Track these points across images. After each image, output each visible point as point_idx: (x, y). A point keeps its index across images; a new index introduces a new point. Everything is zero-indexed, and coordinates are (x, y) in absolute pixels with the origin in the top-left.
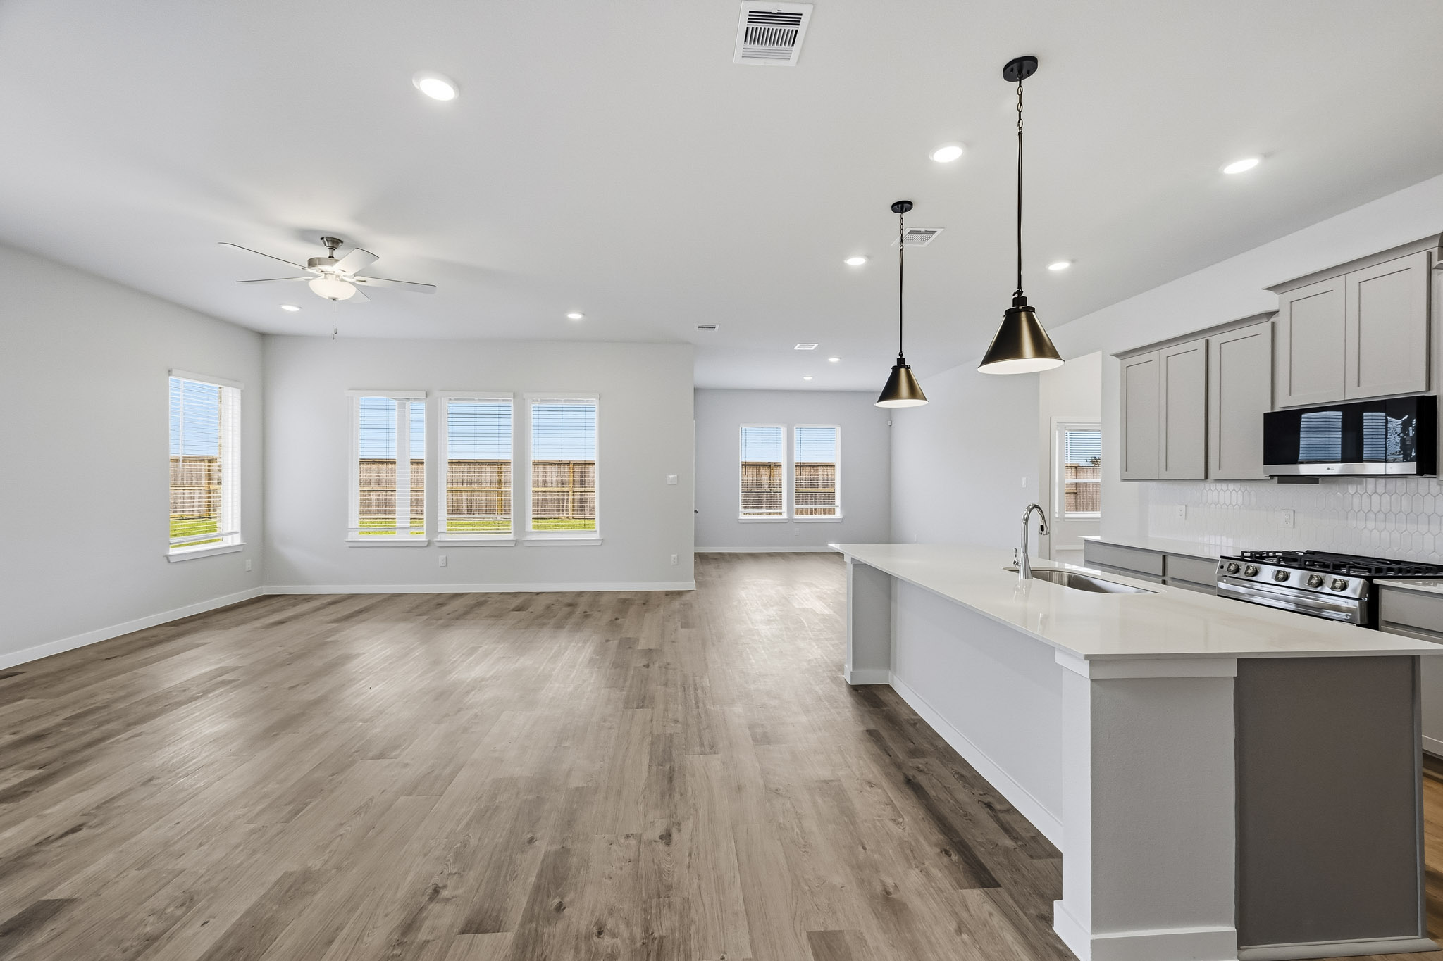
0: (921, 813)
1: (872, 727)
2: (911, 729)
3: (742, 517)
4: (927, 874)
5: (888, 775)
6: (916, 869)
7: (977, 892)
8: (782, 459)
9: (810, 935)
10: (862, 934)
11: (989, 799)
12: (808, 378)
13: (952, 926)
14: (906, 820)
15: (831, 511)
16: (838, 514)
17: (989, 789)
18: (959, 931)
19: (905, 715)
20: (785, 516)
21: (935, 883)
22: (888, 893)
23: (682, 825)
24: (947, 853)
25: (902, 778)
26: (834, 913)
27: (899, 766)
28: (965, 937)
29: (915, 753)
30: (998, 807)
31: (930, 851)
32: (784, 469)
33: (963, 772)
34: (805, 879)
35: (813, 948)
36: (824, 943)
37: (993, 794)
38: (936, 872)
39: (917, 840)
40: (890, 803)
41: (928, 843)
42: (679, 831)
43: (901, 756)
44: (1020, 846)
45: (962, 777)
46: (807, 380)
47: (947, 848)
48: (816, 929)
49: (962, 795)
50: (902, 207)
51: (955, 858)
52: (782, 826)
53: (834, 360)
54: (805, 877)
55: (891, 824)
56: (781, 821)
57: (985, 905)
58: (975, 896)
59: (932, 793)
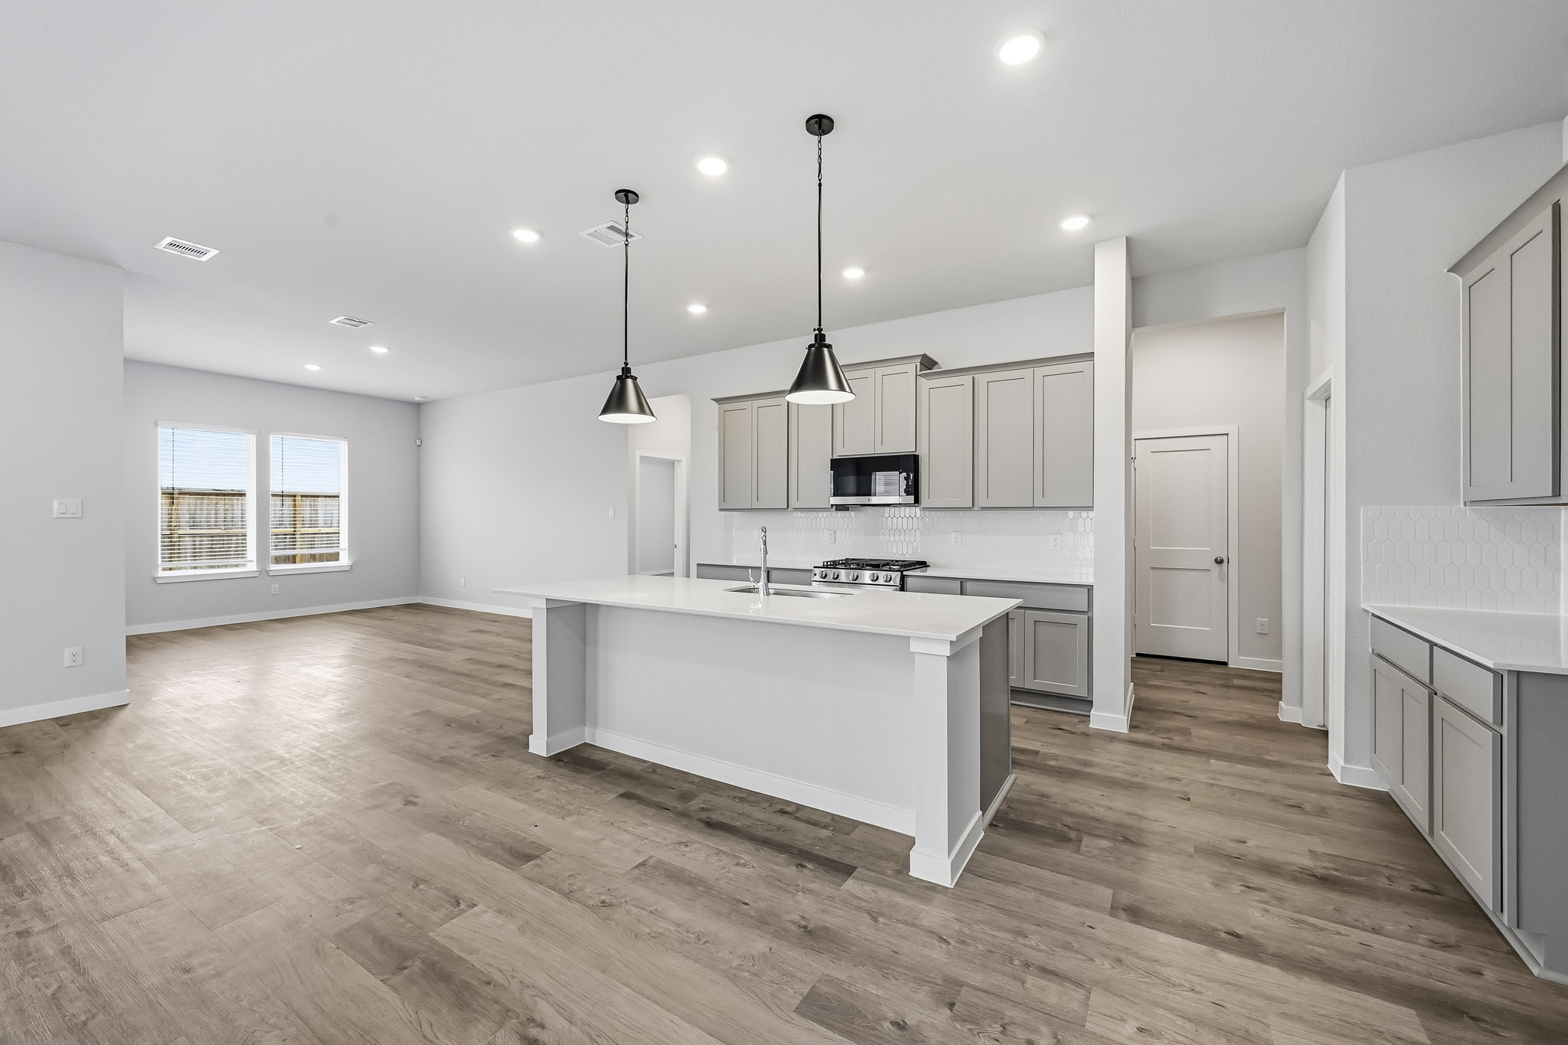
0: (750, 846)
1: (622, 791)
2: (654, 777)
3: (161, 574)
4: (810, 892)
5: (686, 827)
6: (799, 893)
7: (850, 881)
8: (248, 484)
9: (800, 1011)
10: (828, 975)
11: (779, 807)
12: (313, 368)
13: (867, 919)
14: (746, 858)
15: (335, 557)
16: (344, 560)
17: (770, 800)
18: (875, 919)
19: (638, 768)
20: (252, 567)
21: (822, 895)
22: (805, 927)
23: (537, 1017)
24: (803, 866)
25: (701, 825)
26: (792, 976)
27: (684, 815)
28: (881, 919)
29: (686, 797)
30: (790, 809)
31: (791, 871)
32: (251, 502)
33: (740, 795)
34: (735, 968)
35: (814, 1020)
36: (814, 1008)
37: (776, 801)
38: (813, 886)
39: (772, 870)
40: (719, 852)
41: (783, 867)
42: (542, 1026)
43: (679, 806)
44: (833, 830)
45: (742, 799)
46: (312, 370)
47: (797, 861)
48: (796, 1002)
49: (758, 813)
50: (627, 196)
51: (810, 866)
52: (653, 934)
53: (379, 350)
54: (733, 966)
55: (739, 869)
56: (647, 930)
57: (865, 887)
58: (851, 885)
59: (738, 824)
